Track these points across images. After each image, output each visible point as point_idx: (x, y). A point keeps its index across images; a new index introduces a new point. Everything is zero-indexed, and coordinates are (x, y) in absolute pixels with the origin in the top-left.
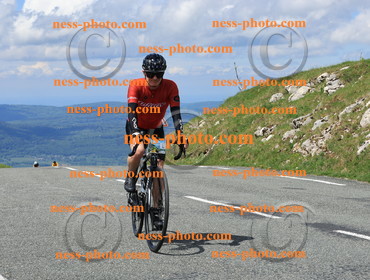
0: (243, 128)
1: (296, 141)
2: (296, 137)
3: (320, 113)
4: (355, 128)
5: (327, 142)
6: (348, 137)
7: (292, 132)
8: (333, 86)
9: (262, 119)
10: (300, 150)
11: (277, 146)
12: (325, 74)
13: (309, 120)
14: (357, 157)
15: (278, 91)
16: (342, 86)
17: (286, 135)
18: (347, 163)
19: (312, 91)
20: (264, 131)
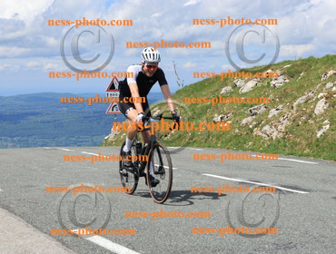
0: (200, 115)
1: (256, 126)
2: (254, 123)
3: (273, 104)
4: (310, 116)
5: (286, 128)
6: (306, 123)
7: (250, 119)
8: (279, 81)
9: (217, 108)
10: (260, 134)
11: (237, 131)
12: (269, 71)
13: (263, 109)
14: (318, 140)
15: (226, 85)
16: (287, 81)
17: (244, 121)
18: (309, 145)
19: (259, 85)
20: (222, 118)
